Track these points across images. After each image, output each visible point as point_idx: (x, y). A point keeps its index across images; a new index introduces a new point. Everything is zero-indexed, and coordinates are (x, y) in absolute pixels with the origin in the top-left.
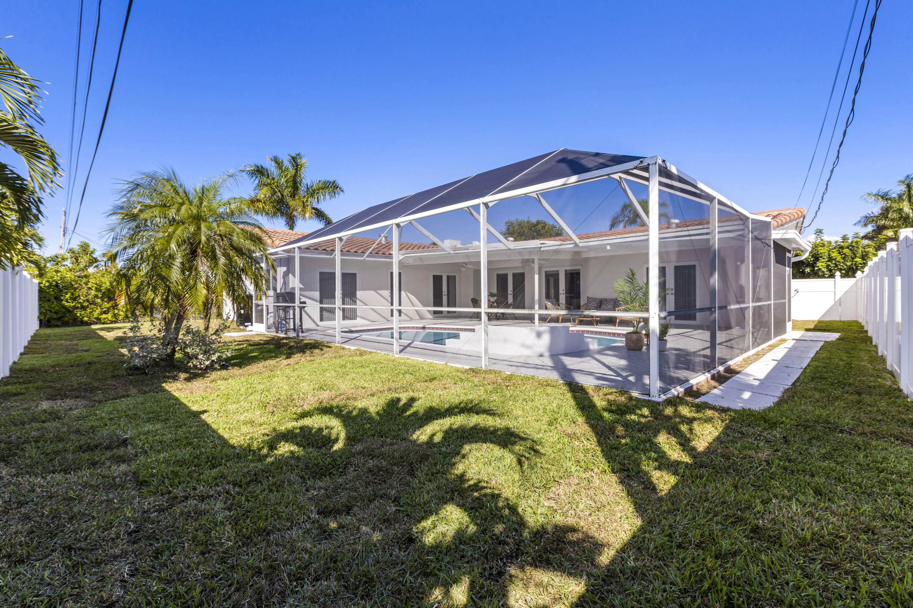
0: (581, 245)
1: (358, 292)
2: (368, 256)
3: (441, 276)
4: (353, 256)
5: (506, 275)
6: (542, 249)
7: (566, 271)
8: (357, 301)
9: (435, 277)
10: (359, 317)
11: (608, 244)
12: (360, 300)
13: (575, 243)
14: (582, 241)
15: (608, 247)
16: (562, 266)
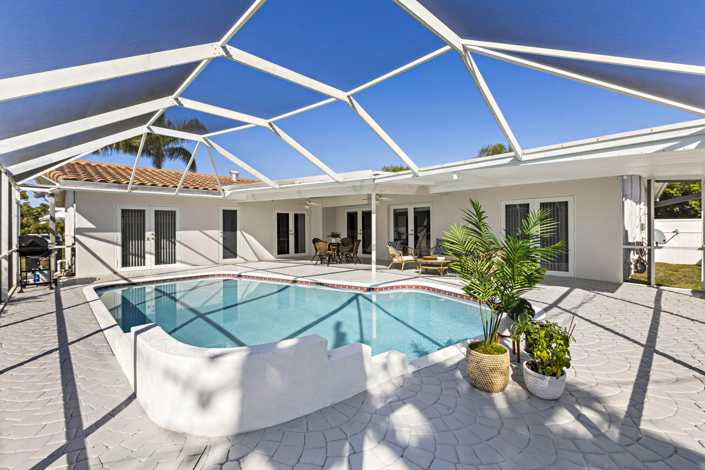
0: (420, 174)
1: (177, 233)
2: (180, 191)
3: (287, 215)
4: (160, 190)
5: (356, 213)
6: (376, 181)
7: (415, 209)
8: (177, 244)
9: (280, 216)
10: (179, 261)
11: (455, 172)
12: (180, 243)
13: (413, 173)
14: (422, 169)
15: (455, 177)
16: (410, 204)
